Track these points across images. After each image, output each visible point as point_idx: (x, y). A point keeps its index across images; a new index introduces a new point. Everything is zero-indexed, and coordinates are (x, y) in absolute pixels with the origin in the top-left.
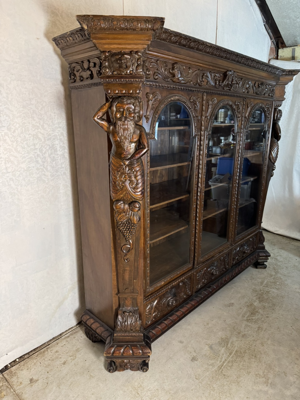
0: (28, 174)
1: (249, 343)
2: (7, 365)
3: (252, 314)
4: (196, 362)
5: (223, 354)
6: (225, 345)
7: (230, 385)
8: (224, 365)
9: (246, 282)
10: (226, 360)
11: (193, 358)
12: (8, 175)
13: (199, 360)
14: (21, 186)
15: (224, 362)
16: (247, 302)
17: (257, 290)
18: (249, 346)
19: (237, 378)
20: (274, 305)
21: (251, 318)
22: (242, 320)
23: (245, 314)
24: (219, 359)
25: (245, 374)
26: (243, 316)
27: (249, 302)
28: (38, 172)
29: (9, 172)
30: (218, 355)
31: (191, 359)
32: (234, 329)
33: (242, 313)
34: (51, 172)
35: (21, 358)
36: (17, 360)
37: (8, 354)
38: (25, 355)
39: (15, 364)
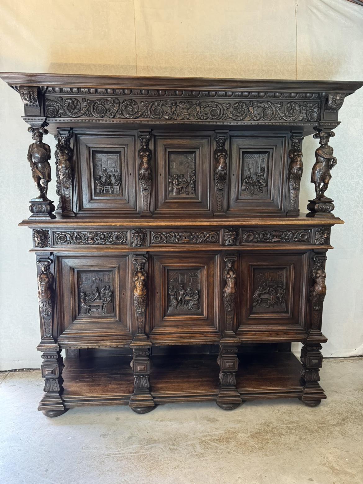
1: (167, 457)
3: (218, 440)
4: (102, 438)
5: (130, 449)
6: (145, 443)
7: (94, 470)
8: (116, 455)
9: (273, 412)
10: (124, 453)
11: (105, 434)
13: (106, 439)
15: (120, 454)
16: (235, 428)
17: (272, 425)
18: (162, 459)
19: (108, 471)
20: (261, 448)
21: (209, 442)
22: (197, 438)
23: (211, 435)
24: (120, 449)
25: (119, 473)
26: (204, 436)
27: (237, 429)
30: (125, 446)
31: (103, 434)
32: (175, 439)
33: (210, 433)
35: (28, 370)
36: (25, 370)
37: (19, 361)
38: (31, 369)
39: (21, 371)
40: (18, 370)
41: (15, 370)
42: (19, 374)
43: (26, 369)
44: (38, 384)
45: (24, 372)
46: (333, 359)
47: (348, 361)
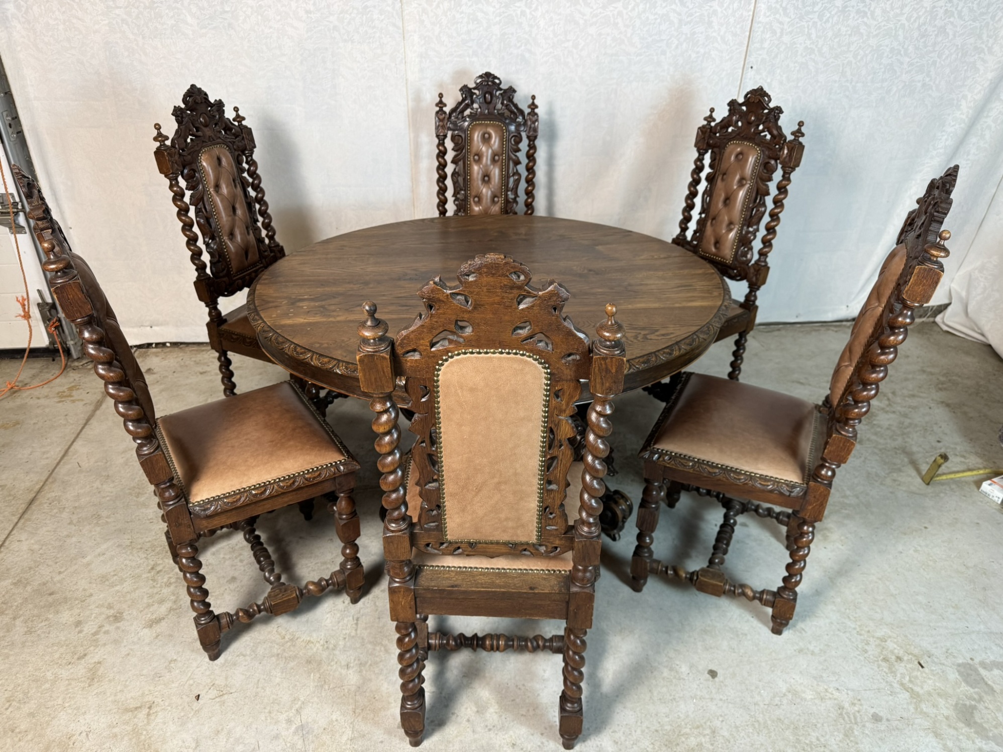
0: (153, 16)
2: (152, 344)
12: (117, 11)
14: (143, 38)
28: (171, 14)
29: (120, 8)
34: (198, 18)
35: (175, 344)
36: (168, 345)
37: (154, 328)
38: (182, 343)
39: (162, 347)
40: (154, 345)
41: (149, 345)
42: (159, 352)
43: (171, 343)
44: (202, 371)
45: (168, 350)
46: (799, 325)
47: (828, 330)
